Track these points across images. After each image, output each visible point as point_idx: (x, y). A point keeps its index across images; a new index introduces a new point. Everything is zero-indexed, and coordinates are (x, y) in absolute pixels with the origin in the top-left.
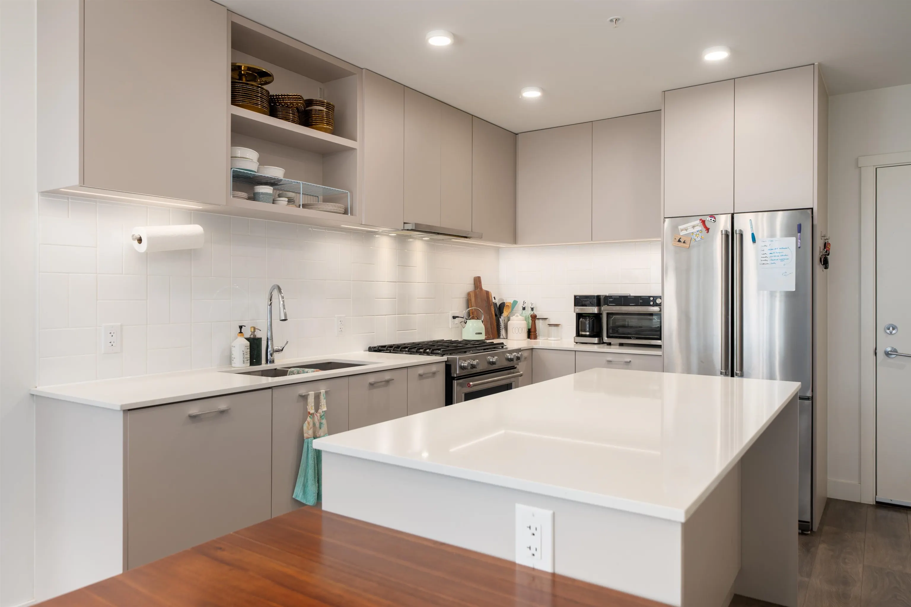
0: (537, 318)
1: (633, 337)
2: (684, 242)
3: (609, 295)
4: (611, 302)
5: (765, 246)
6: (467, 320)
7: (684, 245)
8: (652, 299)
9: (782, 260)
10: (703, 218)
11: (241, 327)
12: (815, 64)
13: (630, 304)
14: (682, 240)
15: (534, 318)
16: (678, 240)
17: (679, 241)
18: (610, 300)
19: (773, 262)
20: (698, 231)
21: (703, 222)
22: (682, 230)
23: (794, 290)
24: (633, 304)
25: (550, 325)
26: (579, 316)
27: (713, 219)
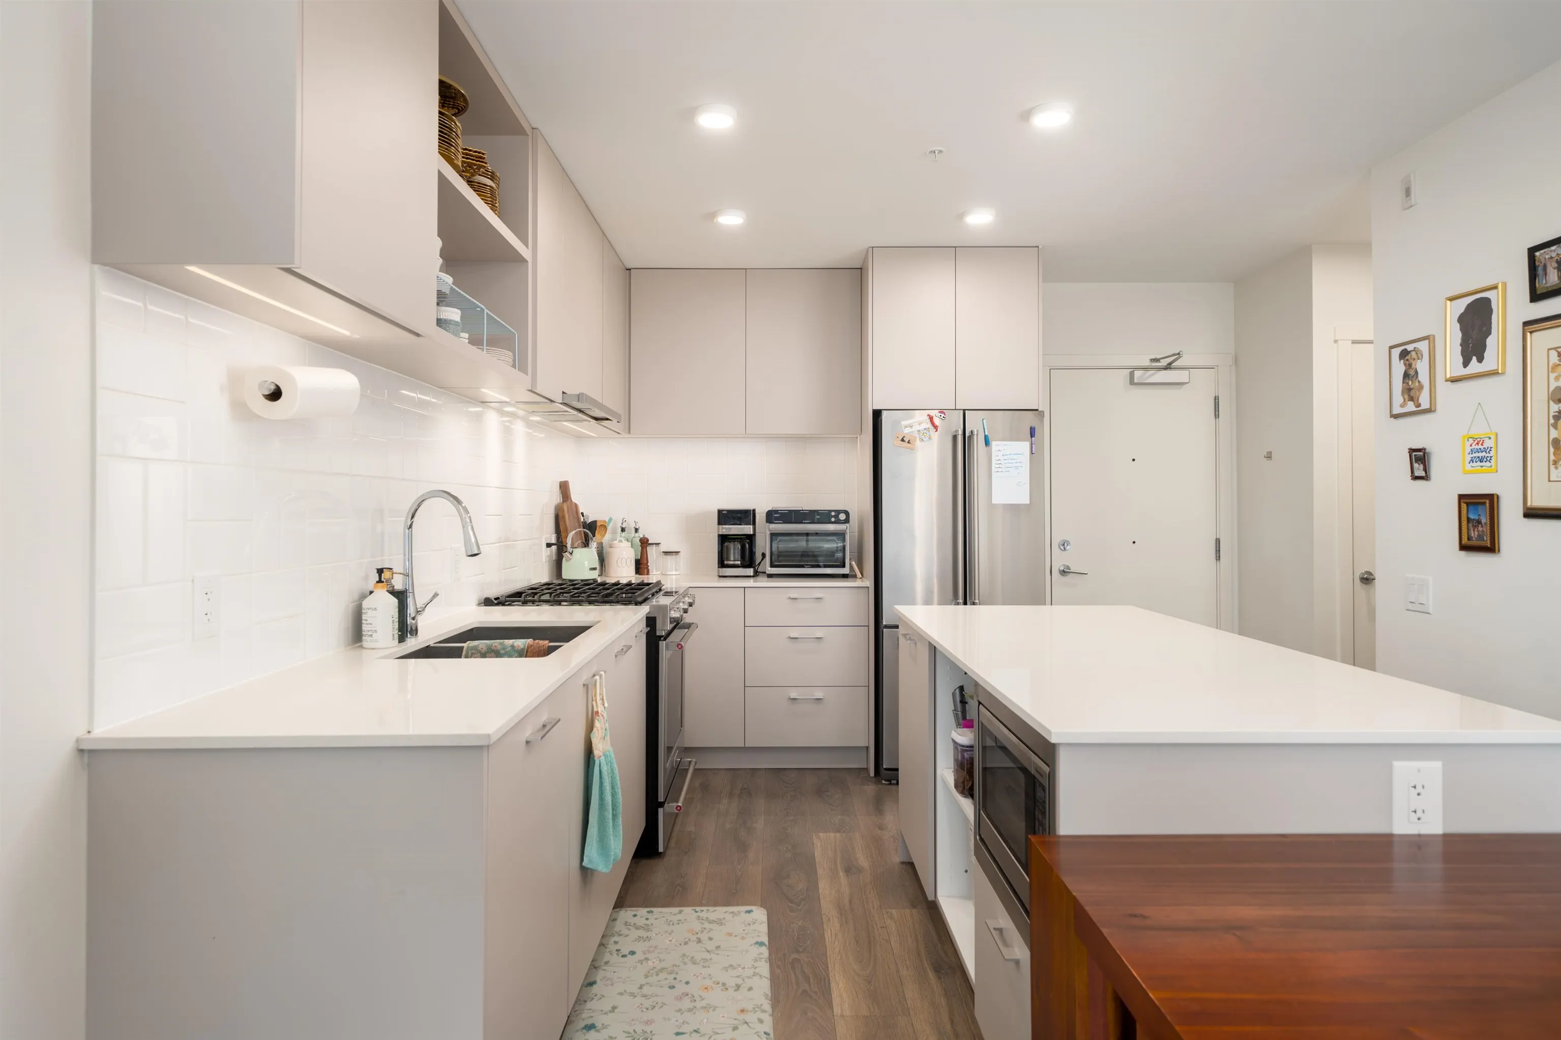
0: (649, 542)
1: (806, 565)
2: (909, 442)
3: (774, 509)
4: (777, 519)
5: (999, 450)
6: (574, 550)
7: (909, 445)
8: (833, 514)
9: (1017, 468)
10: (932, 413)
11: (380, 571)
12: (1040, 247)
13: (804, 522)
14: (906, 439)
15: (644, 542)
16: (901, 438)
17: (903, 440)
18: (775, 515)
19: (1007, 469)
20: (925, 429)
21: (931, 418)
22: (906, 427)
23: (1029, 503)
24: (808, 522)
25: (666, 553)
26: (724, 539)
27: (943, 415)
